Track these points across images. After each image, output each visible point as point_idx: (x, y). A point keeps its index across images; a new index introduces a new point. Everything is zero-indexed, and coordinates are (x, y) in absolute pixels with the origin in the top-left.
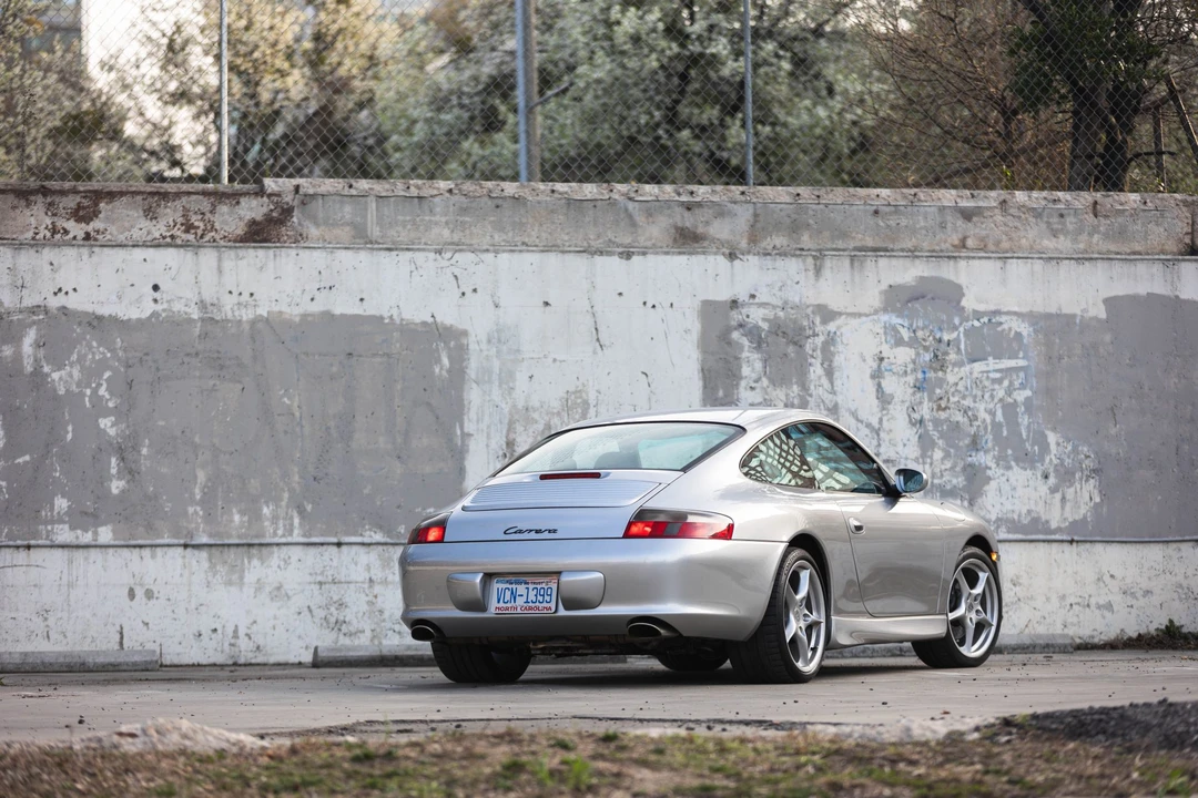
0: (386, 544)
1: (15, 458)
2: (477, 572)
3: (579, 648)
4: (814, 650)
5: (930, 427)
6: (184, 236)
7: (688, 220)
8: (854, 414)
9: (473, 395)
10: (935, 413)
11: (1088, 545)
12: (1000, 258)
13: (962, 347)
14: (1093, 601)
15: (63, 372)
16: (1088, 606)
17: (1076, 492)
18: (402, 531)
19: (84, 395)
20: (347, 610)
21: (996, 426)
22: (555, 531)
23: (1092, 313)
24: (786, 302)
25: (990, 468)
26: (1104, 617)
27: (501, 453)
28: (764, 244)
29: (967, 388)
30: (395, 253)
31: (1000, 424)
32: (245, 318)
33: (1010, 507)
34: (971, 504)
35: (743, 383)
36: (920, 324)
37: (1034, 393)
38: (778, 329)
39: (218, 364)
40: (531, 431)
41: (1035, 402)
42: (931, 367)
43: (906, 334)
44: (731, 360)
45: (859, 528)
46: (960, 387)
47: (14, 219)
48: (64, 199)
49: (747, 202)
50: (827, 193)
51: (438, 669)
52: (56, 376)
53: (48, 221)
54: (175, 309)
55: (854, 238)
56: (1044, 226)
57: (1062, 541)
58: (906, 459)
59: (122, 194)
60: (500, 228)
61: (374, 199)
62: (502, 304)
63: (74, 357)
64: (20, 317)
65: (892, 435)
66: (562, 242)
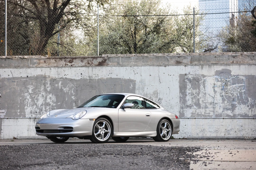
1: (58, 103)
5: (224, 97)
6: (88, 65)
7: (179, 60)
8: (209, 95)
9: (137, 92)
10: (225, 94)
12: (239, 65)
13: (231, 82)
15: (66, 89)
17: (254, 109)
19: (69, 92)
24: (196, 74)
25: (236, 105)
28: (193, 64)
29: (232, 90)
30: (123, 67)
31: (239, 96)
32: (97, 79)
33: (241, 112)
34: (233, 111)
35: (187, 89)
36: (222, 78)
37: (246, 90)
38: (194, 79)
39: (92, 87)
41: (246, 92)
42: (224, 86)
43: (220, 80)
44: (185, 85)
47: (59, 63)
48: (68, 59)
49: (190, 56)
50: (206, 54)
52: (64, 89)
53: (65, 63)
54: (85, 78)
55: (211, 62)
56: (250, 58)
57: (251, 119)
58: (220, 103)
59: (77, 58)
60: (143, 62)
61: (121, 57)
62: (142, 75)
63: (68, 86)
64: (59, 79)
65: (217, 99)
66: (154, 64)
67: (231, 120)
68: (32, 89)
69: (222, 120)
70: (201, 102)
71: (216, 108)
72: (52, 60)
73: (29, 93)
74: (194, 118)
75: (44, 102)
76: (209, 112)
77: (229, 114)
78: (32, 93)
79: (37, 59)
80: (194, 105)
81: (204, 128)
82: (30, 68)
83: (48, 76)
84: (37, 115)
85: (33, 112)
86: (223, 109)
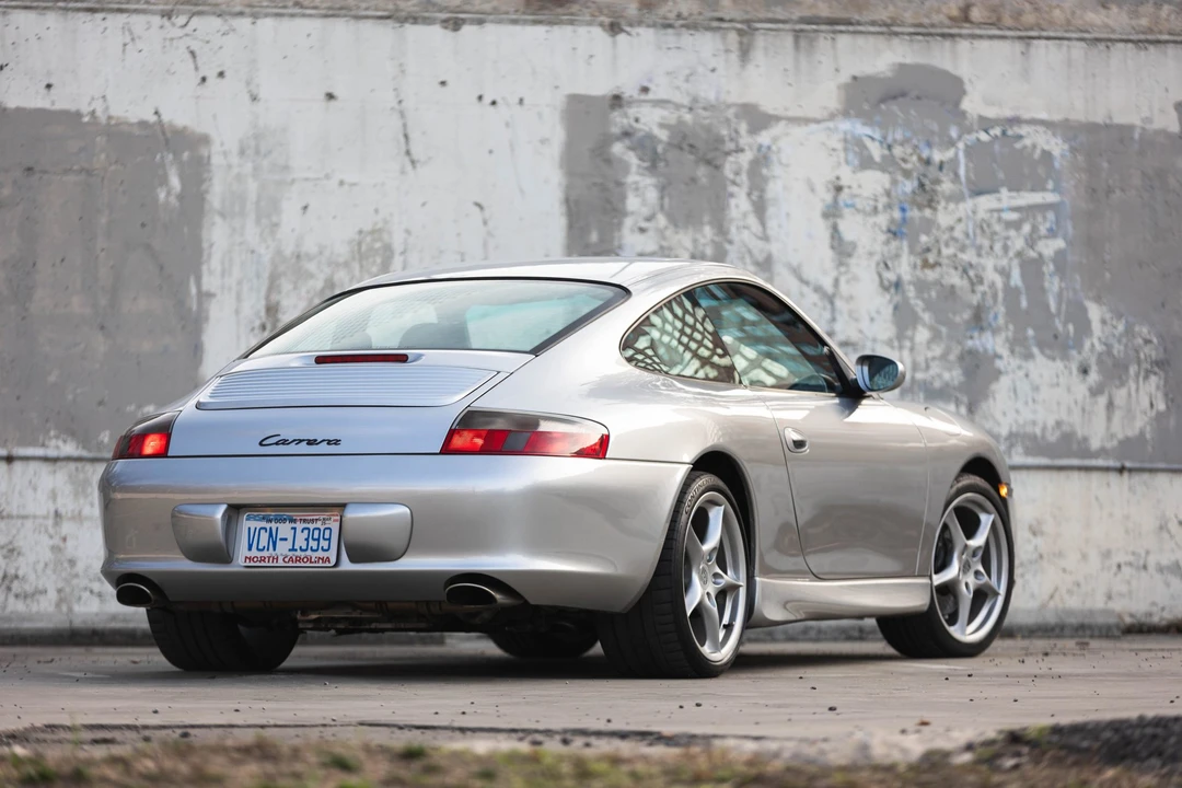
0: (79, 459)
2: (219, 503)
3: (371, 621)
4: (729, 628)
5: (911, 292)
8: (796, 272)
9: (217, 234)
10: (918, 273)
11: (1146, 476)
12: (1020, 38)
13: (962, 171)
14: (1152, 560)
16: (1145, 567)
17: (1129, 395)
18: (106, 440)
20: (21, 559)
21: (1011, 294)
22: (337, 442)
23: (1158, 124)
24: (695, 100)
25: (1000, 357)
26: (1168, 585)
27: (257, 323)
28: (663, 10)
29: (967, 235)
30: (99, 16)
31: (1017, 290)
33: (1030, 417)
34: (971, 409)
35: (628, 222)
36: (899, 136)
37: (1069, 243)
38: (683, 140)
40: (303, 291)
41: (1070, 258)
42: (914, 203)
43: (876, 151)
44: (611, 185)
45: (799, 444)
46: (958, 233)
51: (157, 650)
55: (800, 4)
57: (1107, 469)
58: (874, 340)
62: (262, 95)
65: (853, 305)
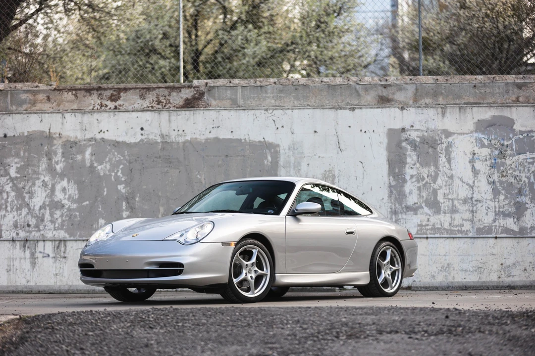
1: (82, 203)
5: (498, 185)
6: (158, 106)
7: (385, 93)
8: (461, 179)
9: (282, 173)
10: (500, 178)
12: (532, 106)
13: (514, 147)
15: (102, 166)
19: (111, 175)
21: (531, 184)
24: (428, 129)
25: (527, 204)
28: (420, 103)
29: (516, 167)
30: (246, 111)
32: (180, 141)
34: (518, 220)
35: (407, 166)
36: (493, 137)
38: (424, 141)
39: (169, 161)
42: (498, 157)
43: (486, 142)
44: (402, 155)
46: (513, 166)
47: (85, 101)
48: (106, 92)
49: (412, 83)
50: (451, 78)
52: (99, 167)
53: (99, 102)
54: (150, 138)
55: (464, 99)
58: (486, 199)
59: (130, 89)
60: (297, 98)
61: (240, 87)
62: (295, 132)
63: (107, 159)
64: (85, 143)
65: (479, 189)
66: (324, 104)
67: (514, 241)
68: (17, 168)
69: (492, 241)
70: (440, 198)
71: (479, 212)
72: (66, 93)
73: (11, 178)
74: (424, 238)
75: (48, 200)
76: (461, 222)
77: (508, 227)
78: (17, 177)
79: (27, 91)
80: (423, 205)
81: (448, 262)
82: (12, 114)
83: (58, 135)
84: (30, 232)
85: (21, 225)
86: (494, 214)
